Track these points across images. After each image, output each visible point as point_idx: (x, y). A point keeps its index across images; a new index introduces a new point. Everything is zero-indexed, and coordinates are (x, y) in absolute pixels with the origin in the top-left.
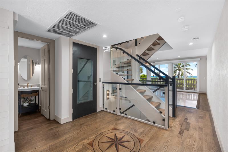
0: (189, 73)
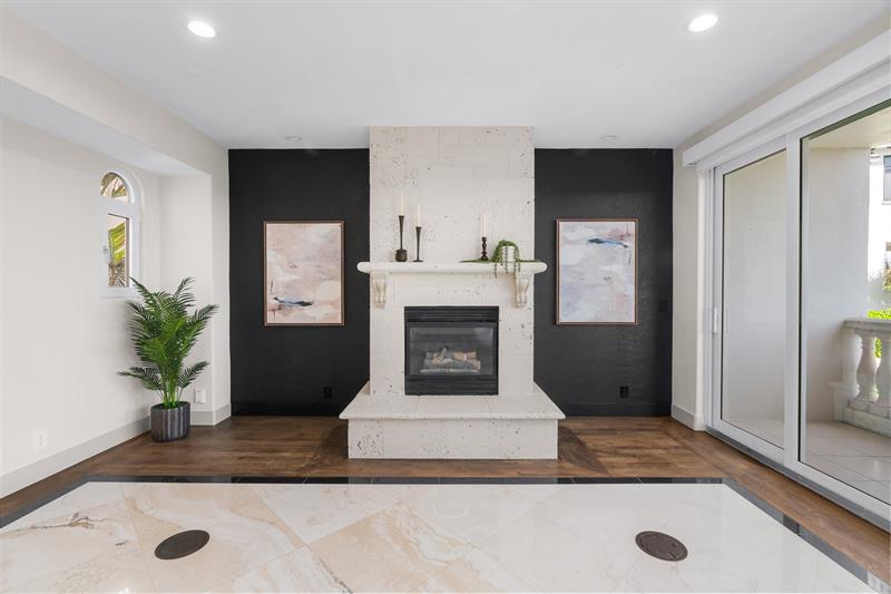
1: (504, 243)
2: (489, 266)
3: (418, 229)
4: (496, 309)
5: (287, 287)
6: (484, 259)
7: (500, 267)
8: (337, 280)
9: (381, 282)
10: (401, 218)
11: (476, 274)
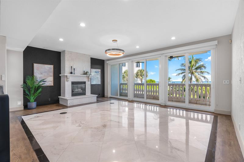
0: (205, 78)
1: (87, 72)
2: (86, 75)
3: (74, 69)
4: (85, 82)
5: (40, 78)
6: (84, 74)
7: (87, 76)
8: (52, 76)
9: (69, 77)
10: (72, 67)
11: (83, 76)
